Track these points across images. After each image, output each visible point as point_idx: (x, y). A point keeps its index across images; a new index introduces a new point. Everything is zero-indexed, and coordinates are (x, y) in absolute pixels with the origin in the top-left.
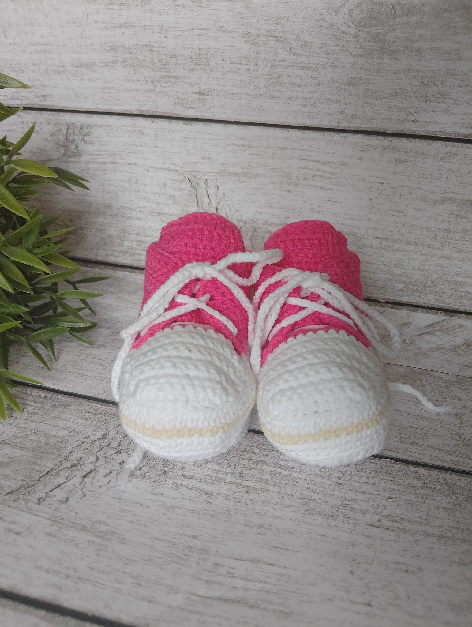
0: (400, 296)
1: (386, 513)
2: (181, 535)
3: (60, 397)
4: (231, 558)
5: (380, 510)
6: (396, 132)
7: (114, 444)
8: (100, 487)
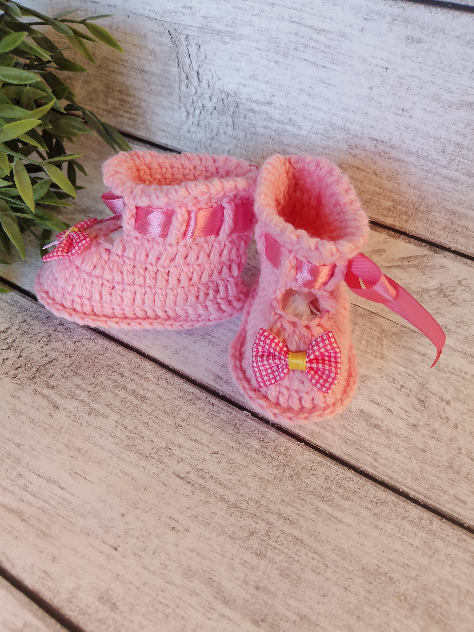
1: (200, 466)
2: (10, 441)
4: (34, 472)
5: (196, 463)
7: (10, 340)
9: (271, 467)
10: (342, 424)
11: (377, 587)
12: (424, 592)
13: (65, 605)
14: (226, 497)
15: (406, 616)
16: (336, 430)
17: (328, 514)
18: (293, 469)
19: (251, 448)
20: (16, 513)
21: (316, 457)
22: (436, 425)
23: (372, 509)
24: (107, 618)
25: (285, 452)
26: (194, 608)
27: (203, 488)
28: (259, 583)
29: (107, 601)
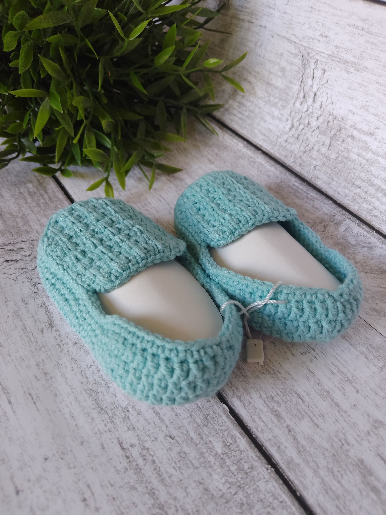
1: (148, 444)
5: (146, 438)
9: (223, 481)
14: (157, 493)
18: (248, 496)
27: (138, 470)
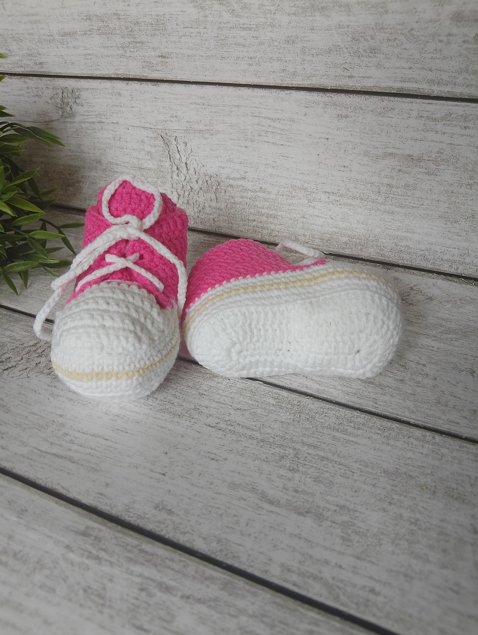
0: (343, 248)
1: (227, 418)
2: (52, 413)
3: (17, 315)
4: (79, 431)
5: (223, 416)
6: (335, 88)
7: (40, 351)
8: (13, 377)
9: (288, 414)
10: (341, 383)
11: (400, 482)
12: (441, 482)
13: (123, 514)
14: (254, 436)
15: (430, 498)
16: (337, 387)
17: (345, 439)
18: (308, 414)
19: (268, 404)
20: (66, 458)
21: (325, 405)
22: (419, 379)
23: (381, 433)
24: (165, 519)
25: (298, 404)
26: (244, 508)
27: (233, 432)
28: (298, 488)
29: (163, 508)
